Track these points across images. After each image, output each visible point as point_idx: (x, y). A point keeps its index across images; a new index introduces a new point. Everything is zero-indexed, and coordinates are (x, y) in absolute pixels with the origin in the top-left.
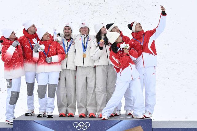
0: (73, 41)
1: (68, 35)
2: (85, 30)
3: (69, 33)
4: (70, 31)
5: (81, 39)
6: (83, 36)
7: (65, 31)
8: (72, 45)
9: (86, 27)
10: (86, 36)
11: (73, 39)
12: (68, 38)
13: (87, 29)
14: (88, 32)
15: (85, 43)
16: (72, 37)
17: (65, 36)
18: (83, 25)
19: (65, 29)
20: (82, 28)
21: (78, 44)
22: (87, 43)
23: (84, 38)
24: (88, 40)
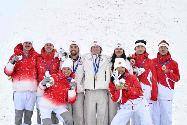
0: (81, 60)
1: (75, 55)
2: (97, 50)
3: (76, 51)
4: (76, 49)
5: (92, 59)
6: (95, 56)
7: (71, 49)
8: (79, 65)
9: (98, 47)
10: (98, 56)
11: (81, 58)
12: (75, 57)
13: (99, 49)
14: (100, 52)
15: (97, 63)
16: (79, 56)
17: (71, 56)
18: (95, 44)
19: (71, 47)
20: (94, 47)
21: (87, 64)
22: (99, 64)
23: (96, 59)
24: (100, 61)
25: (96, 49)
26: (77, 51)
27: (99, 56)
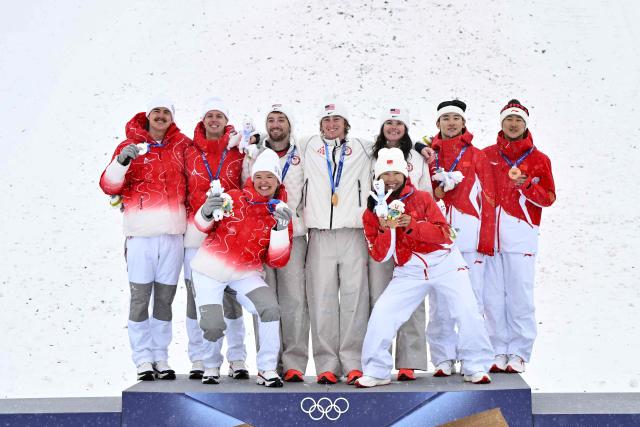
0: (296, 153)
1: (280, 139)
2: (335, 128)
3: (282, 130)
4: (284, 125)
5: (323, 151)
6: (331, 143)
7: (270, 124)
8: (291, 166)
9: (337, 118)
10: (339, 143)
11: (295, 147)
12: (279, 146)
13: (341, 123)
14: (346, 132)
15: (337, 161)
16: (292, 143)
17: (271, 142)
18: (329, 111)
19: (270, 120)
20: (327, 119)
21: (313, 163)
22: (341, 164)
23: (334, 150)
24: (344, 154)
25: (331, 124)
26: (285, 130)
27: (343, 142)
